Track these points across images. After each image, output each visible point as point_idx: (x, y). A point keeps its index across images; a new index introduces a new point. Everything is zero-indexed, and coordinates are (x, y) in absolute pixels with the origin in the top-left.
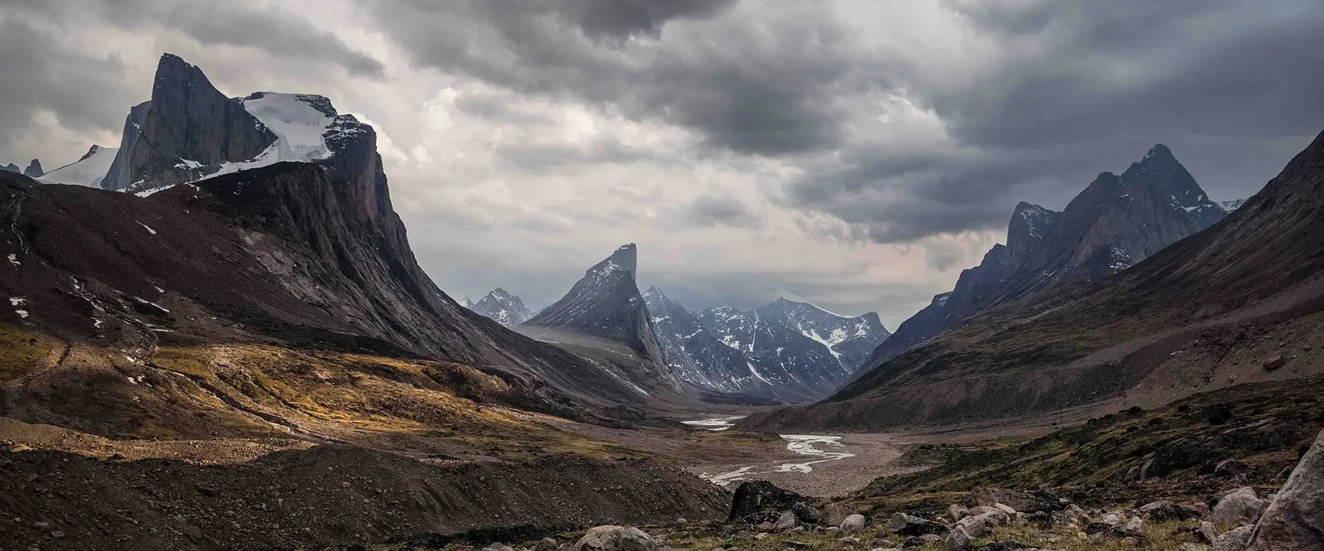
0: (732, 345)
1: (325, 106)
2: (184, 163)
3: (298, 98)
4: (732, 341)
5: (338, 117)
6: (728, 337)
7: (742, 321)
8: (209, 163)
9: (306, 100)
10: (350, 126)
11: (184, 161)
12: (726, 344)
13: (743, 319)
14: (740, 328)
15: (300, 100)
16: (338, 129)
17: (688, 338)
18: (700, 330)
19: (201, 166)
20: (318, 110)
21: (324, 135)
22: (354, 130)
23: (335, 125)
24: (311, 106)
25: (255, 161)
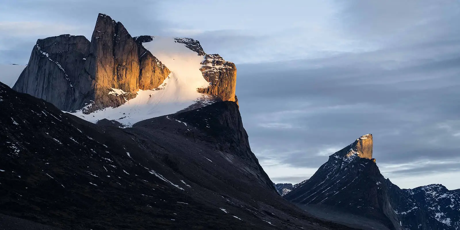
0: (444, 222)
1: (197, 47)
2: (114, 91)
3: (176, 41)
4: (442, 218)
5: (208, 56)
6: (438, 215)
7: (452, 200)
8: (129, 91)
9: (182, 42)
10: (218, 63)
11: (113, 89)
12: (438, 220)
13: (453, 198)
14: (451, 206)
15: (178, 42)
16: (210, 65)
17: (404, 214)
18: (416, 207)
19: (124, 93)
20: (192, 50)
21: (201, 70)
22: (222, 66)
23: (206, 62)
24: (186, 47)
25: (159, 89)
